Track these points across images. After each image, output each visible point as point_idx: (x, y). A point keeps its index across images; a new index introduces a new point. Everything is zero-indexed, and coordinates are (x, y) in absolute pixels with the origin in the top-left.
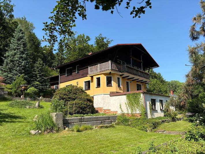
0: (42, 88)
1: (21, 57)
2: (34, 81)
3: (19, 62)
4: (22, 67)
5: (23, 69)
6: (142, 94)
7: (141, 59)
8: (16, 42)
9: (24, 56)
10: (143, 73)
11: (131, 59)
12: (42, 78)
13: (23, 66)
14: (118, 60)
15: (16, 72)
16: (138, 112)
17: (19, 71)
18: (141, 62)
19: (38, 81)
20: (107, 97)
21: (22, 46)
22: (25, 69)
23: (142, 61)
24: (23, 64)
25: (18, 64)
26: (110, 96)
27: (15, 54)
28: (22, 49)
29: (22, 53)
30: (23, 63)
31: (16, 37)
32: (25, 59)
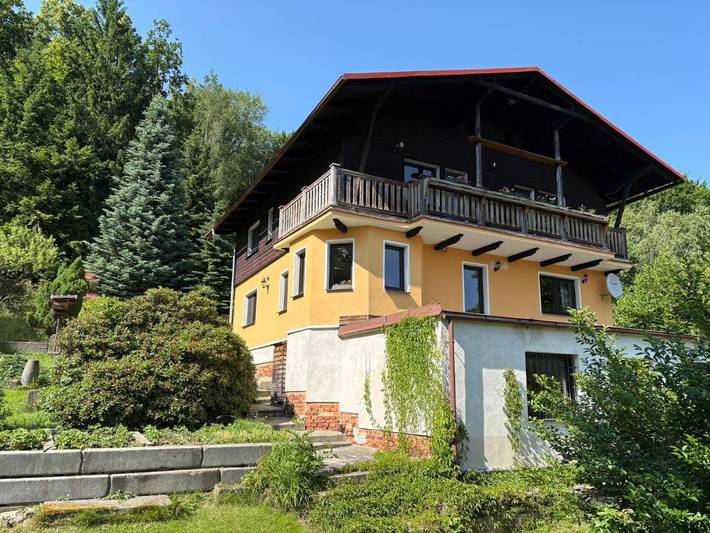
0: (218, 307)
1: (155, 204)
2: (193, 283)
3: (143, 219)
4: (153, 237)
5: (155, 244)
6: (440, 323)
7: (557, 147)
8: (140, 153)
9: (164, 197)
10: (567, 220)
11: (478, 149)
12: (219, 271)
13: (156, 234)
14: (406, 160)
15: (131, 253)
16: (422, 428)
17: (143, 250)
18: (557, 164)
19: (207, 283)
20: (328, 342)
21: (158, 164)
22: (162, 242)
23: (558, 158)
24: (154, 227)
25: (140, 226)
26: (342, 338)
27: (135, 193)
28: (156, 176)
29: (160, 189)
30: (156, 223)
31: (141, 139)
32: (167, 210)
